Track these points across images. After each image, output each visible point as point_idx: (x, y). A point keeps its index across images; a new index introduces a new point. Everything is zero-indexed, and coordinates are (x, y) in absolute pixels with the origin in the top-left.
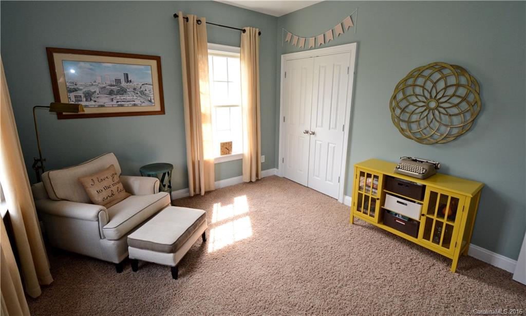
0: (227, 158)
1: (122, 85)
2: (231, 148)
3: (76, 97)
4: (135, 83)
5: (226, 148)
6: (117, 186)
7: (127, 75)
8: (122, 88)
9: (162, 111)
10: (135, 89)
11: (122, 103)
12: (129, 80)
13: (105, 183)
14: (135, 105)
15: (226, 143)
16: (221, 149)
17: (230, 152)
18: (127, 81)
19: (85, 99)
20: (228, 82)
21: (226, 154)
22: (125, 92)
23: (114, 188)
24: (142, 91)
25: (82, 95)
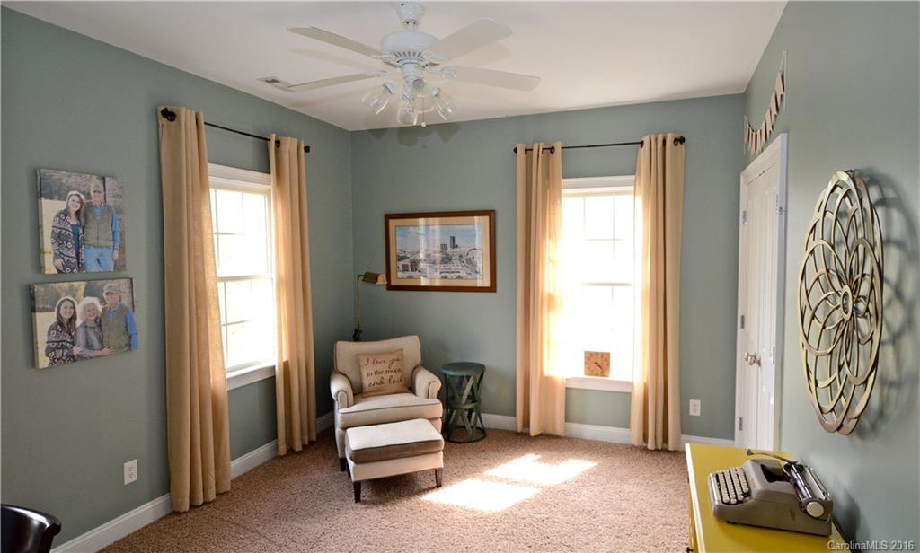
0: (595, 383)
1: (448, 251)
2: (608, 365)
3: (403, 265)
4: (462, 249)
5: (598, 363)
6: (392, 374)
7: (454, 238)
8: (447, 255)
9: (492, 288)
10: (461, 256)
11: (447, 274)
12: (456, 244)
13: (378, 367)
14: (459, 277)
15: (597, 354)
16: (586, 363)
17: (605, 373)
18: (454, 246)
19: (410, 269)
20: (614, 239)
21: (597, 375)
22: (450, 260)
23: (386, 376)
24: (469, 259)
25: (409, 264)
